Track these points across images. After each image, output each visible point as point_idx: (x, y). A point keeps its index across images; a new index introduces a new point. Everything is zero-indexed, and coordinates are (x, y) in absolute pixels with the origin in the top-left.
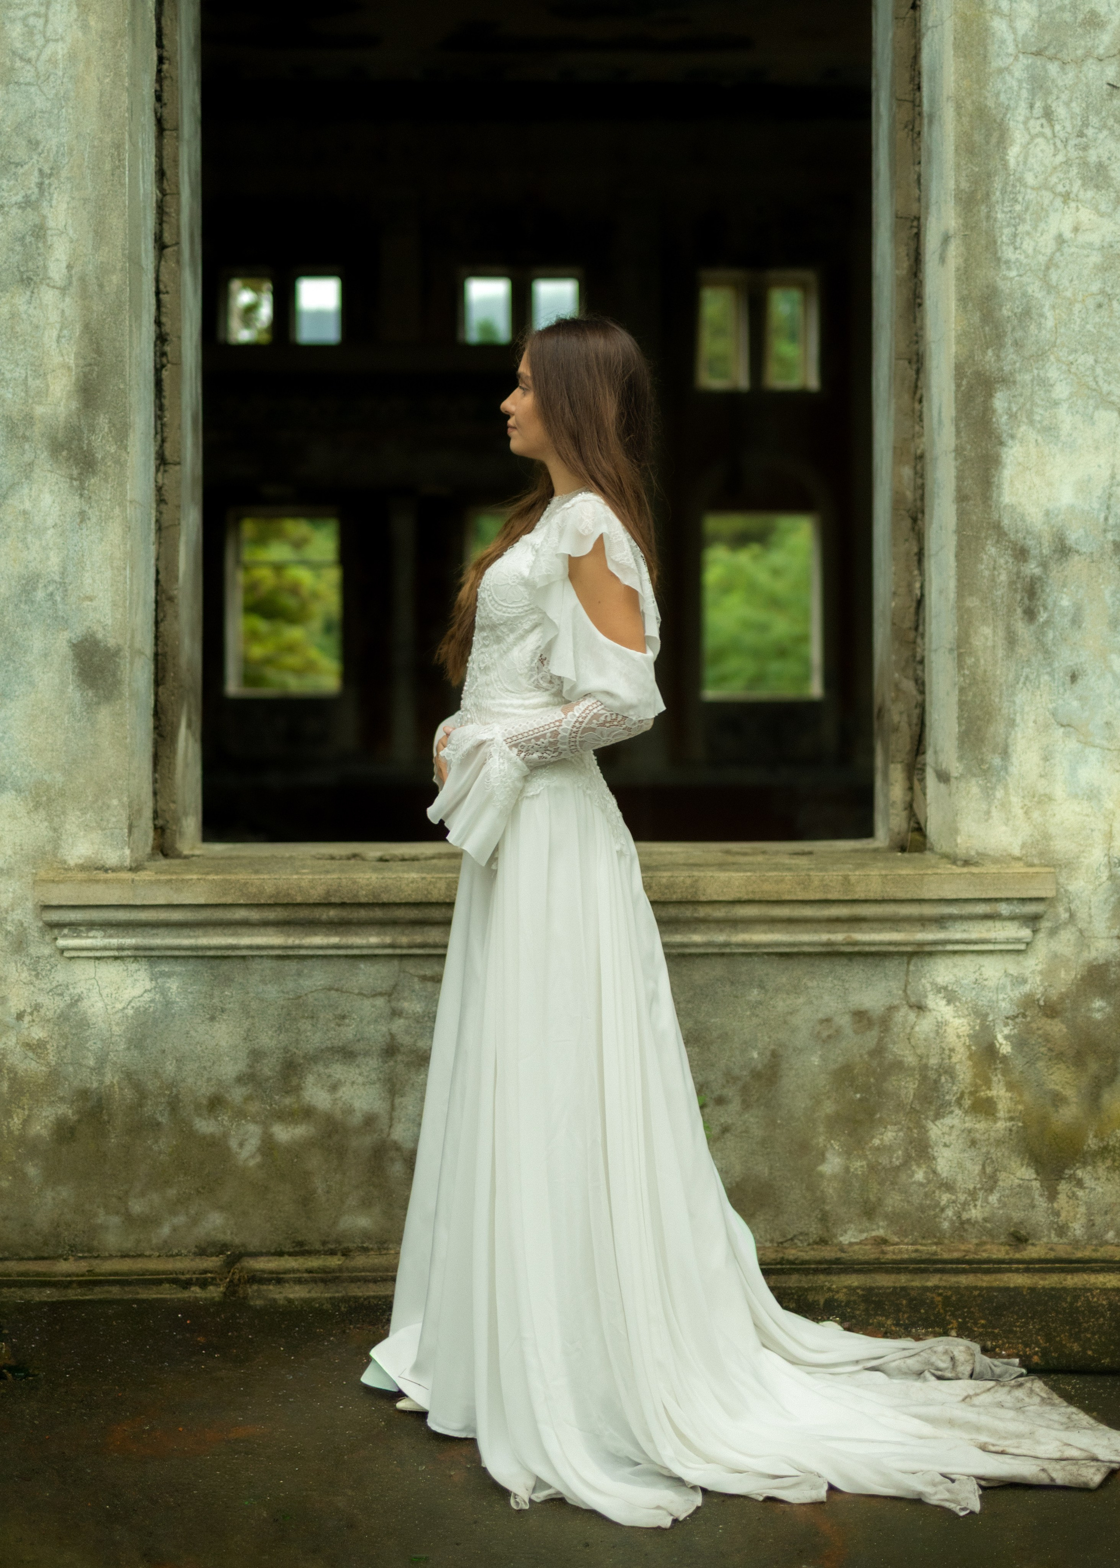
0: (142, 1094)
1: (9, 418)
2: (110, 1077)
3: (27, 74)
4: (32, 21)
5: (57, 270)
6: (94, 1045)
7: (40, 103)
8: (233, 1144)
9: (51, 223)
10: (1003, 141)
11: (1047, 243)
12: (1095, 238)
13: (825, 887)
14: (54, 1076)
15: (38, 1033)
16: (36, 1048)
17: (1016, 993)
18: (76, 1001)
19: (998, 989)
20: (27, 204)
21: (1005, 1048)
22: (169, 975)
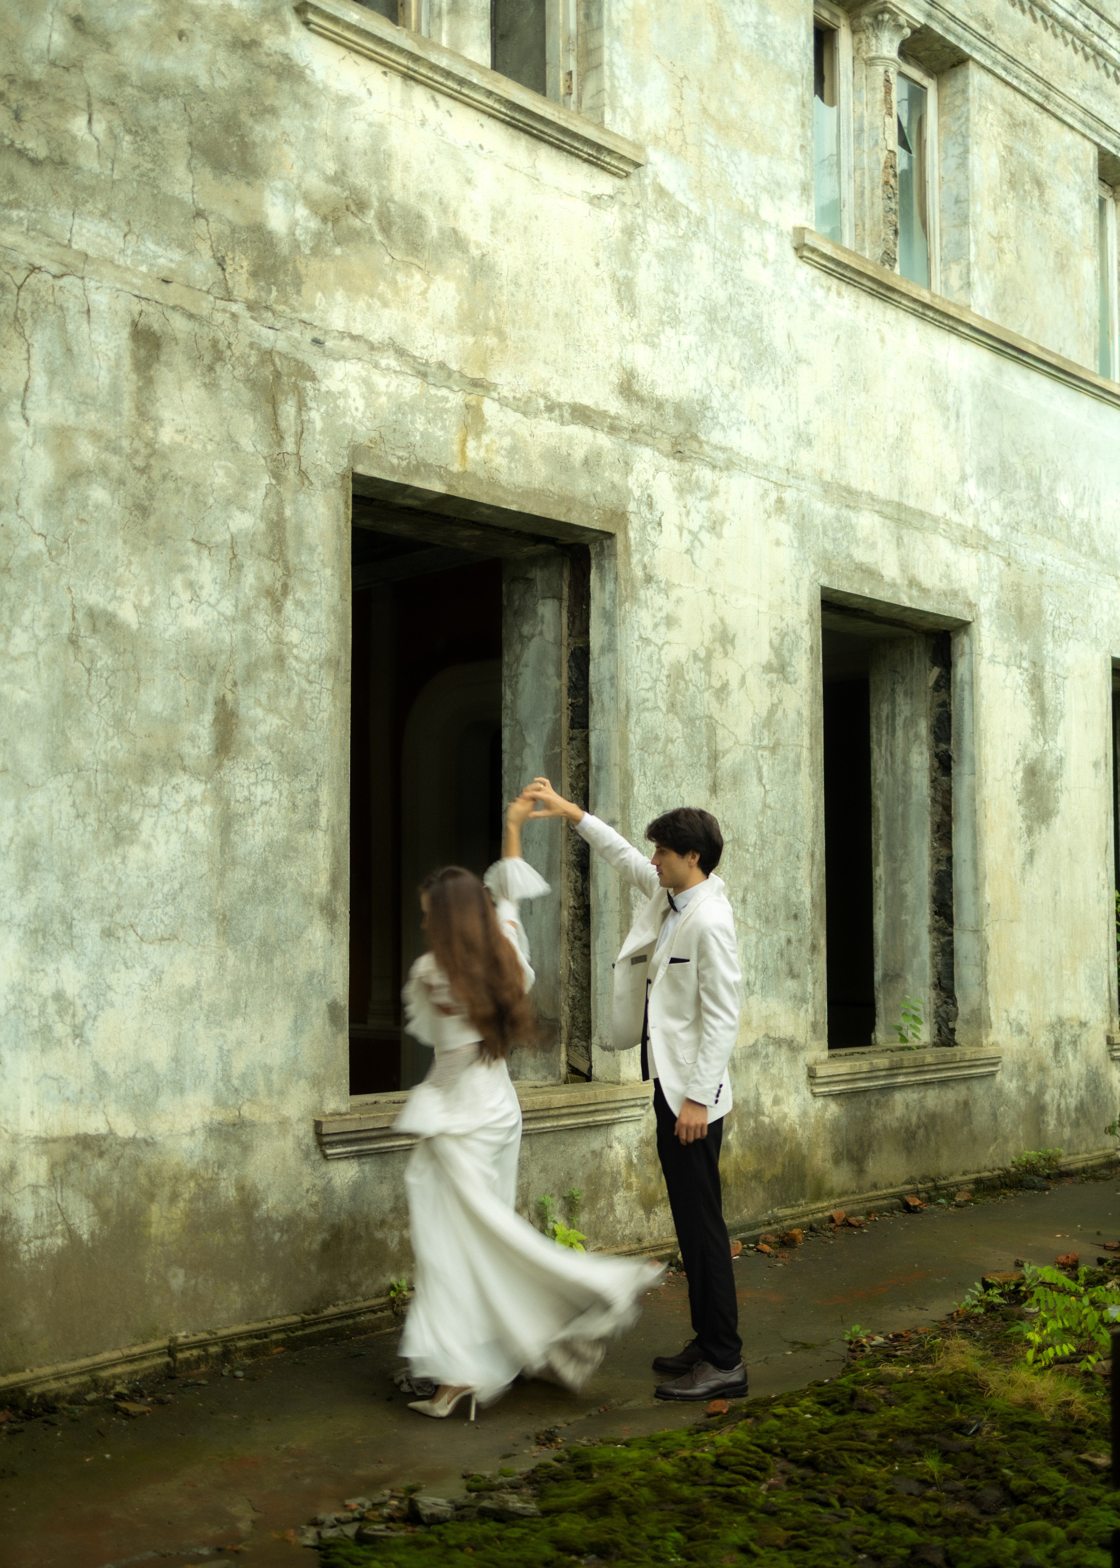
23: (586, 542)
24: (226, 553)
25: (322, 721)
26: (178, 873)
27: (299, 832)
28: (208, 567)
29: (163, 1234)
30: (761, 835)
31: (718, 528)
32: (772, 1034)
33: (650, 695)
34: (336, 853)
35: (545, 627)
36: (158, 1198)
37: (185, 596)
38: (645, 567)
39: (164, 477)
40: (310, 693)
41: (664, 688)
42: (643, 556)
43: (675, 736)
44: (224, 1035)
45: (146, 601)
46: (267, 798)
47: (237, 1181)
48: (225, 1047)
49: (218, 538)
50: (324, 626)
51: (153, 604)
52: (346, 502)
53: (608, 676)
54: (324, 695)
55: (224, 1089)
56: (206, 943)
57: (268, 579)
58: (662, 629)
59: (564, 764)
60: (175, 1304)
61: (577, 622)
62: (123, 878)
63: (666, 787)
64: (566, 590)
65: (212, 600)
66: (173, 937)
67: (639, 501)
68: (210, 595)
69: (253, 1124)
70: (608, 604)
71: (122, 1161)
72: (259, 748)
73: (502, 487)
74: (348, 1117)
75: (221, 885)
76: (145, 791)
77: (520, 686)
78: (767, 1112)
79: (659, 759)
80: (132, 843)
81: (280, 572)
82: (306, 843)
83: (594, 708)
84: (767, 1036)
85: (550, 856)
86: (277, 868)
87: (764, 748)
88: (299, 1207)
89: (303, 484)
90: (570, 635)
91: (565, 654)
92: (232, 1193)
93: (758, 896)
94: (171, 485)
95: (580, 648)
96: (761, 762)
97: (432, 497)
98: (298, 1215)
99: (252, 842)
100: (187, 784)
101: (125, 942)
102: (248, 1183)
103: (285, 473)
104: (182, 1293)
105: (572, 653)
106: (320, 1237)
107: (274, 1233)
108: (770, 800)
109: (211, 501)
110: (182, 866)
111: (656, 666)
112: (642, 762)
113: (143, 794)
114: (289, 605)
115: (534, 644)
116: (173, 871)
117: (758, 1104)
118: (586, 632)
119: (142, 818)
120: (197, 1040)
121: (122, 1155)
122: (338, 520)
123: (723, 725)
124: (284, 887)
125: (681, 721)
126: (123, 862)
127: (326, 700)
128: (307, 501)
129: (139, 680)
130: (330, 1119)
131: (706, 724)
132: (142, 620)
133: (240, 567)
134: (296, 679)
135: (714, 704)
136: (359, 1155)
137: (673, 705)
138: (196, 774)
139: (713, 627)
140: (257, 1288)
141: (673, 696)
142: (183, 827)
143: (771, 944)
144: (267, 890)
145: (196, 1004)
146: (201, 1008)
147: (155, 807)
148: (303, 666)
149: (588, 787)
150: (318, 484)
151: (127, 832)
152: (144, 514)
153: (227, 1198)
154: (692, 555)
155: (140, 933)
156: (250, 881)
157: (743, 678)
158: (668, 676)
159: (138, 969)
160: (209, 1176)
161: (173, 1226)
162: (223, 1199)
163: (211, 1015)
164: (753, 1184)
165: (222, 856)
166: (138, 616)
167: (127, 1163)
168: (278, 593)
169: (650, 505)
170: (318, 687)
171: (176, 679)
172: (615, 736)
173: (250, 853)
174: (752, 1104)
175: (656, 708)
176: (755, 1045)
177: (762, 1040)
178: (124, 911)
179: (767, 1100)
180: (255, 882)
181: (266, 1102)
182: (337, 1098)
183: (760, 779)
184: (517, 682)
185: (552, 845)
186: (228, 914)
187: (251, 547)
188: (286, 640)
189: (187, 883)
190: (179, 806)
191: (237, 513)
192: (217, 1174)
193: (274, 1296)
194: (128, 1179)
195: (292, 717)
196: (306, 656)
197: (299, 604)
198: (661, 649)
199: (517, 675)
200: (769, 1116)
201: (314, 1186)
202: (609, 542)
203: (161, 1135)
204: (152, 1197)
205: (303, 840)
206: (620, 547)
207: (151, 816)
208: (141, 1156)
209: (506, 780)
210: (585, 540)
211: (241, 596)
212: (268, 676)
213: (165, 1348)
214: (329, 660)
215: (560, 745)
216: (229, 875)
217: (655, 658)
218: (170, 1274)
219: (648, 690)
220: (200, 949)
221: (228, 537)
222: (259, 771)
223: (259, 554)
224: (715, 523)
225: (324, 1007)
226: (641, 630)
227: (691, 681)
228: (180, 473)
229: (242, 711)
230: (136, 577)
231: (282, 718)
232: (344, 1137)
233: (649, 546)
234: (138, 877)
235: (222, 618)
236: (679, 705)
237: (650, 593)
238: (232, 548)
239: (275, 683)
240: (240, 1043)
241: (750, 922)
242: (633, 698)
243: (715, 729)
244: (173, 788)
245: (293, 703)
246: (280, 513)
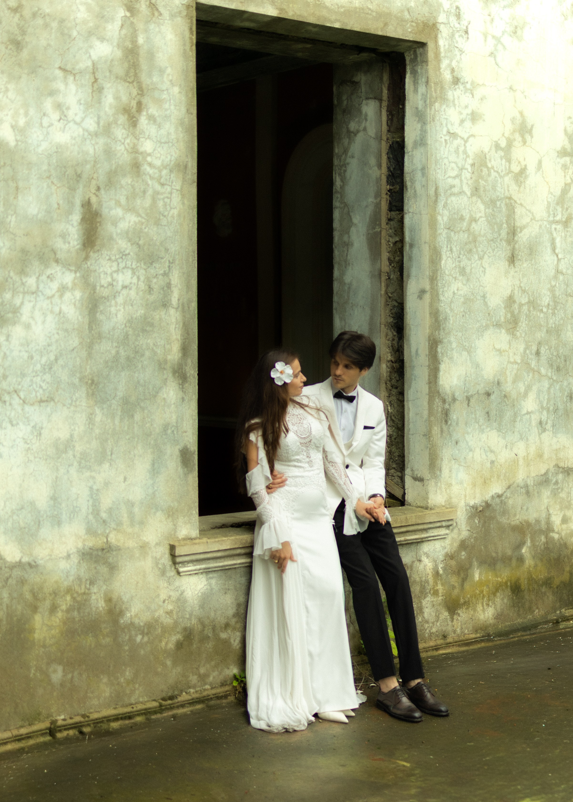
0: (204, 626)
1: (159, 361)
2: (194, 621)
3: (164, 222)
4: (166, 200)
5: (174, 301)
6: (188, 609)
7: (169, 234)
8: (232, 641)
9: (172, 282)
10: (440, 259)
11: (451, 294)
12: (461, 292)
13: (401, 522)
14: (176, 623)
15: (170, 607)
16: (169, 613)
17: (443, 552)
18: (182, 593)
19: (439, 551)
20: (165, 274)
21: (441, 572)
22: (211, 578)
23: (402, 51)
24: (87, 79)
25: (173, 217)
26: (54, 347)
27: (154, 310)
28: (74, 91)
29: (45, 638)
30: (554, 297)
31: (519, 32)
32: (562, 465)
33: (457, 182)
34: (186, 326)
35: (368, 124)
36: (40, 610)
37: (55, 116)
38: (453, 70)
39: (34, 15)
40: (162, 194)
41: (468, 175)
42: (451, 61)
43: (478, 215)
44: (93, 478)
45: (22, 122)
46: (127, 283)
47: (106, 594)
48: (95, 487)
49: (82, 66)
50: (173, 136)
51: (28, 124)
52: (191, 29)
53: (420, 167)
54: (174, 195)
55: (94, 521)
56: (78, 403)
57: (125, 99)
58: (468, 124)
59: (383, 241)
60: (55, 694)
61: (395, 120)
62: (8, 353)
63: (469, 259)
64: (385, 92)
65: (78, 119)
66: (50, 399)
67: (448, 13)
68: (76, 115)
69: (118, 549)
70: (420, 105)
71: (10, 581)
72: (120, 242)
73: (326, 7)
74: (197, 541)
75: (90, 356)
76: (24, 280)
77: (348, 174)
78: (556, 530)
79: (464, 237)
80: (14, 323)
81: (135, 92)
82: (161, 319)
83: (408, 194)
84: (557, 466)
85: (372, 318)
86: (136, 340)
87: (557, 222)
88: (157, 614)
89: (153, 14)
90: (389, 131)
91: (385, 147)
92: (102, 604)
93: (550, 348)
94: (40, 21)
95: (397, 142)
96: (555, 235)
97: (266, 20)
98: (157, 621)
99: (115, 320)
100: (59, 274)
101: (10, 404)
102: (115, 596)
103: (137, 6)
104: (61, 685)
105: (391, 147)
106: (175, 638)
107: (136, 635)
108: (562, 267)
109: (75, 33)
110: (57, 341)
111: (461, 156)
112: (449, 239)
113: (23, 284)
114: (143, 120)
115: (359, 138)
116: (49, 345)
117: (548, 523)
118: (401, 128)
119: (22, 303)
120: (71, 482)
121: (10, 576)
122: (184, 45)
123: (521, 204)
124: (143, 355)
125: (483, 202)
126: (7, 340)
127: (176, 199)
128: (157, 29)
129: (17, 188)
130: (182, 543)
131: (506, 204)
132: (18, 138)
133: (100, 90)
134: (150, 182)
135: (514, 187)
136: (207, 571)
137: (476, 189)
138: (66, 265)
139: (513, 120)
140: (122, 680)
141: (477, 181)
142: (57, 310)
143: (562, 389)
144: (128, 358)
145: (71, 453)
146: (74, 456)
147: (33, 293)
148: (156, 171)
149: (403, 261)
150: (166, 14)
151: (10, 315)
152: (18, 48)
153: (97, 608)
154: (495, 57)
155: (22, 397)
156: (113, 352)
157: (540, 162)
158: (473, 165)
159: (21, 426)
160: (83, 591)
161: (53, 632)
162: (94, 609)
163: (83, 461)
164: (544, 589)
165: (90, 332)
166: (15, 135)
167: (14, 582)
168: (134, 110)
169: (458, 16)
170: (169, 189)
171: (48, 187)
172: (425, 219)
173: (114, 329)
174: (543, 523)
175: (462, 193)
176: (546, 474)
177: (552, 470)
178: (9, 379)
179: (556, 520)
180: (118, 353)
181: (130, 530)
182: (188, 526)
183: (554, 249)
184: (345, 171)
185: (373, 309)
186: (95, 379)
187: (110, 71)
188: (141, 149)
189: (61, 355)
190: (53, 292)
191: (97, 43)
192: (89, 589)
193: (137, 686)
194: (15, 595)
195: (147, 214)
196: (158, 163)
197: (152, 118)
198: (466, 142)
199: (345, 165)
200: (558, 533)
201: (170, 597)
202: (421, 50)
203: (42, 559)
204: (35, 609)
205: (158, 317)
206: (431, 54)
207: (30, 301)
208: (26, 576)
209: (336, 253)
210: (400, 49)
211: (102, 114)
212: (127, 181)
213: (46, 729)
214: (178, 165)
215: (380, 225)
216: (96, 347)
217: (461, 149)
218: (51, 670)
219: (454, 178)
220: (72, 408)
221: (90, 64)
222: (120, 261)
223: (117, 77)
224: (516, 27)
225: (176, 452)
226: (449, 126)
227: (493, 167)
228: (47, 11)
229: (105, 211)
230: (12, 101)
231: (139, 215)
232: (194, 557)
233: (457, 52)
234: (20, 351)
235: (86, 134)
236: (482, 189)
237: (457, 93)
238: (94, 73)
239: (133, 186)
240: (107, 484)
241: (543, 371)
242: (441, 185)
243: (513, 208)
244: (48, 277)
245: (148, 202)
246: (134, 41)
